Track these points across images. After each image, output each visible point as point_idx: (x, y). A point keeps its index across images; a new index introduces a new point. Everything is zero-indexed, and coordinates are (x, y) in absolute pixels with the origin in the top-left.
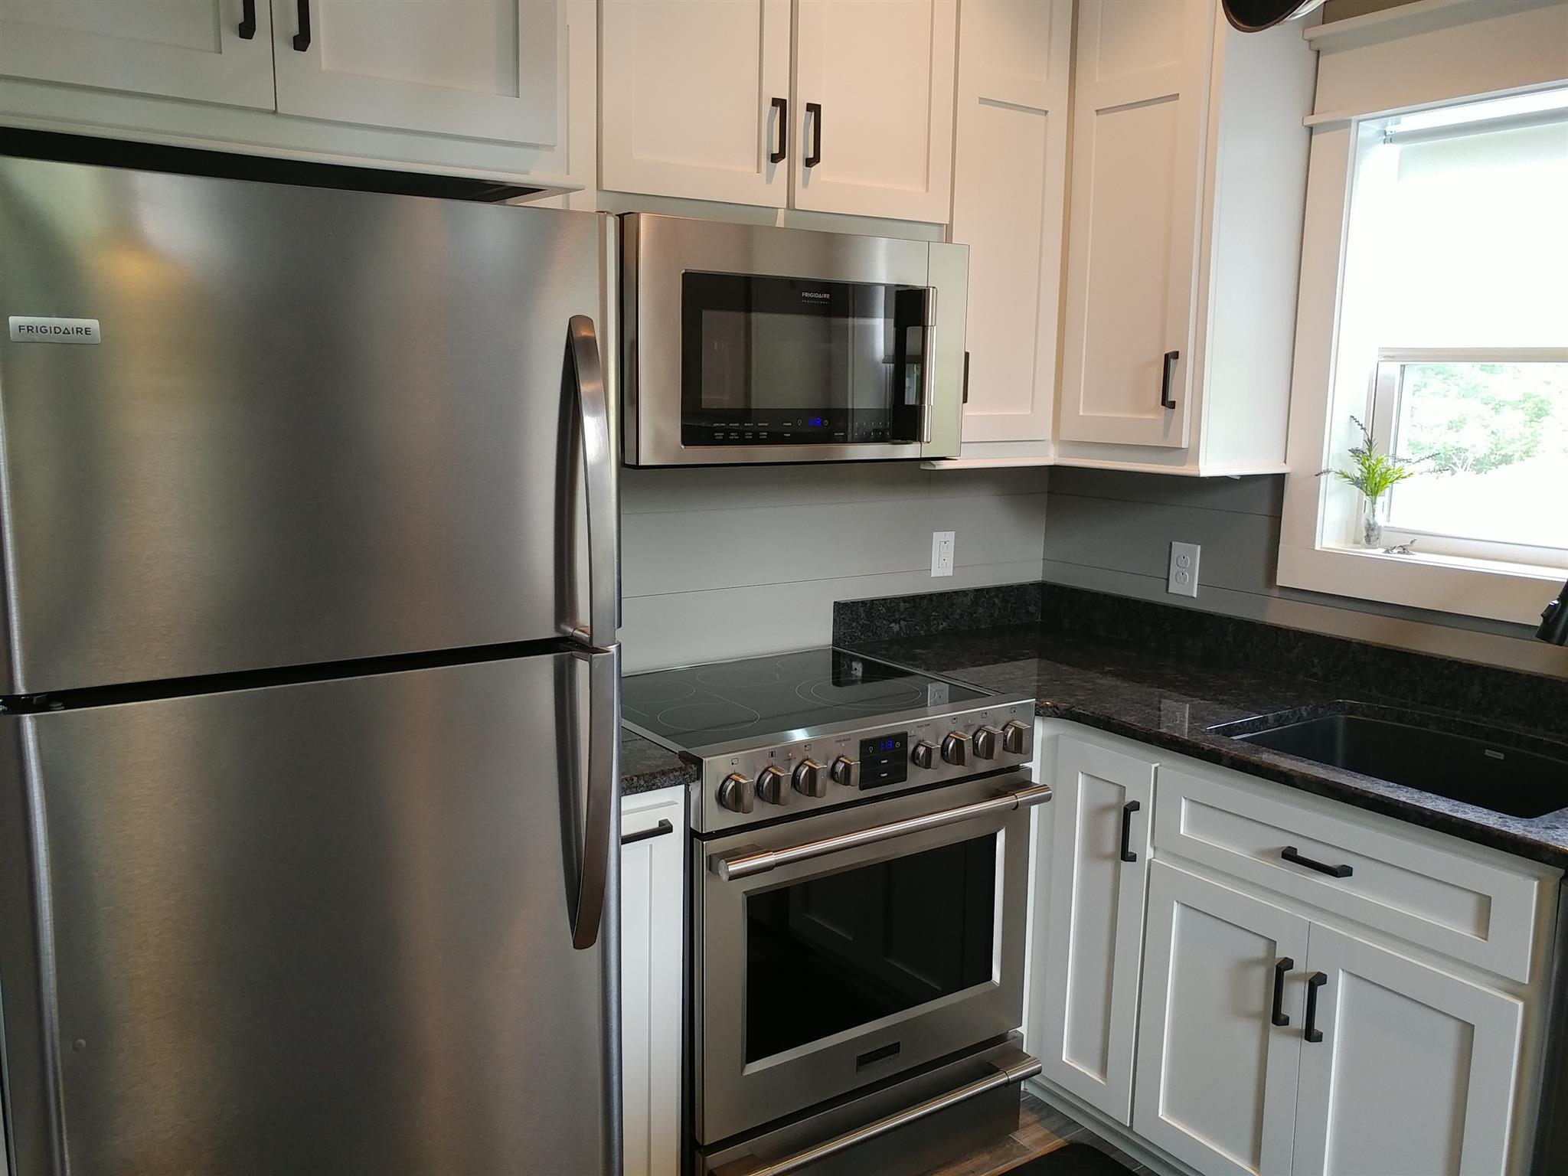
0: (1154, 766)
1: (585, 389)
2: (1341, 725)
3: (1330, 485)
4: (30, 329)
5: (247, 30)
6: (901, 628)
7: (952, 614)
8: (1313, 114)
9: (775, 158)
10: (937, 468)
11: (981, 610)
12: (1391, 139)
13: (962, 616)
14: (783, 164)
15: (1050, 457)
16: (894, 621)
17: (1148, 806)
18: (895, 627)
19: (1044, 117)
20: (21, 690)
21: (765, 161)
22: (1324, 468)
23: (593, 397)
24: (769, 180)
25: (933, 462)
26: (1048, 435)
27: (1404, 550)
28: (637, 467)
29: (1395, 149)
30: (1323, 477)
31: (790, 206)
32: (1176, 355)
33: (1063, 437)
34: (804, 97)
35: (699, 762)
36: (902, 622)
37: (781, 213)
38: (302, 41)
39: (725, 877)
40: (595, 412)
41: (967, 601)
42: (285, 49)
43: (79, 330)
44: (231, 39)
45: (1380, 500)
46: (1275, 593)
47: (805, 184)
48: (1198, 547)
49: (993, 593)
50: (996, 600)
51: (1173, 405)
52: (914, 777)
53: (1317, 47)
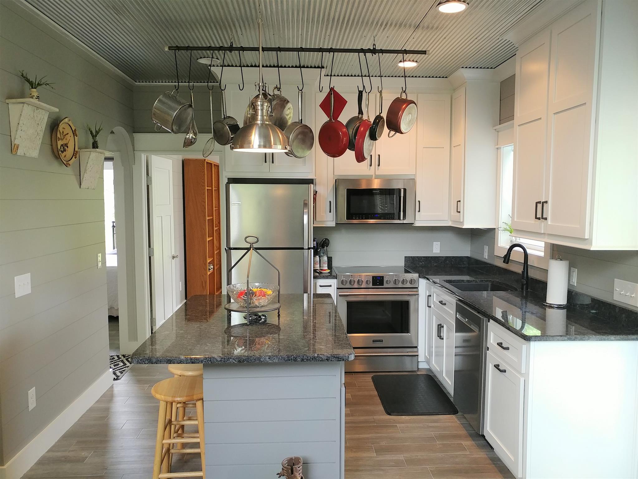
2: (490, 285)
3: (501, 230)
5: (266, 162)
8: (498, 145)
9: (371, 165)
10: (414, 226)
11: (447, 262)
13: (441, 262)
14: (373, 166)
15: (449, 224)
19: (443, 149)
21: (368, 166)
22: (500, 227)
23: (306, 212)
25: (413, 224)
26: (448, 219)
31: (376, 174)
32: (459, 201)
33: (451, 220)
34: (377, 153)
35: (337, 275)
37: (374, 176)
38: (273, 162)
41: (443, 259)
42: (271, 164)
44: (264, 163)
46: (495, 257)
47: (378, 170)
48: (487, 247)
49: (452, 258)
50: (453, 260)
51: (459, 212)
52: (385, 285)
53: (497, 131)
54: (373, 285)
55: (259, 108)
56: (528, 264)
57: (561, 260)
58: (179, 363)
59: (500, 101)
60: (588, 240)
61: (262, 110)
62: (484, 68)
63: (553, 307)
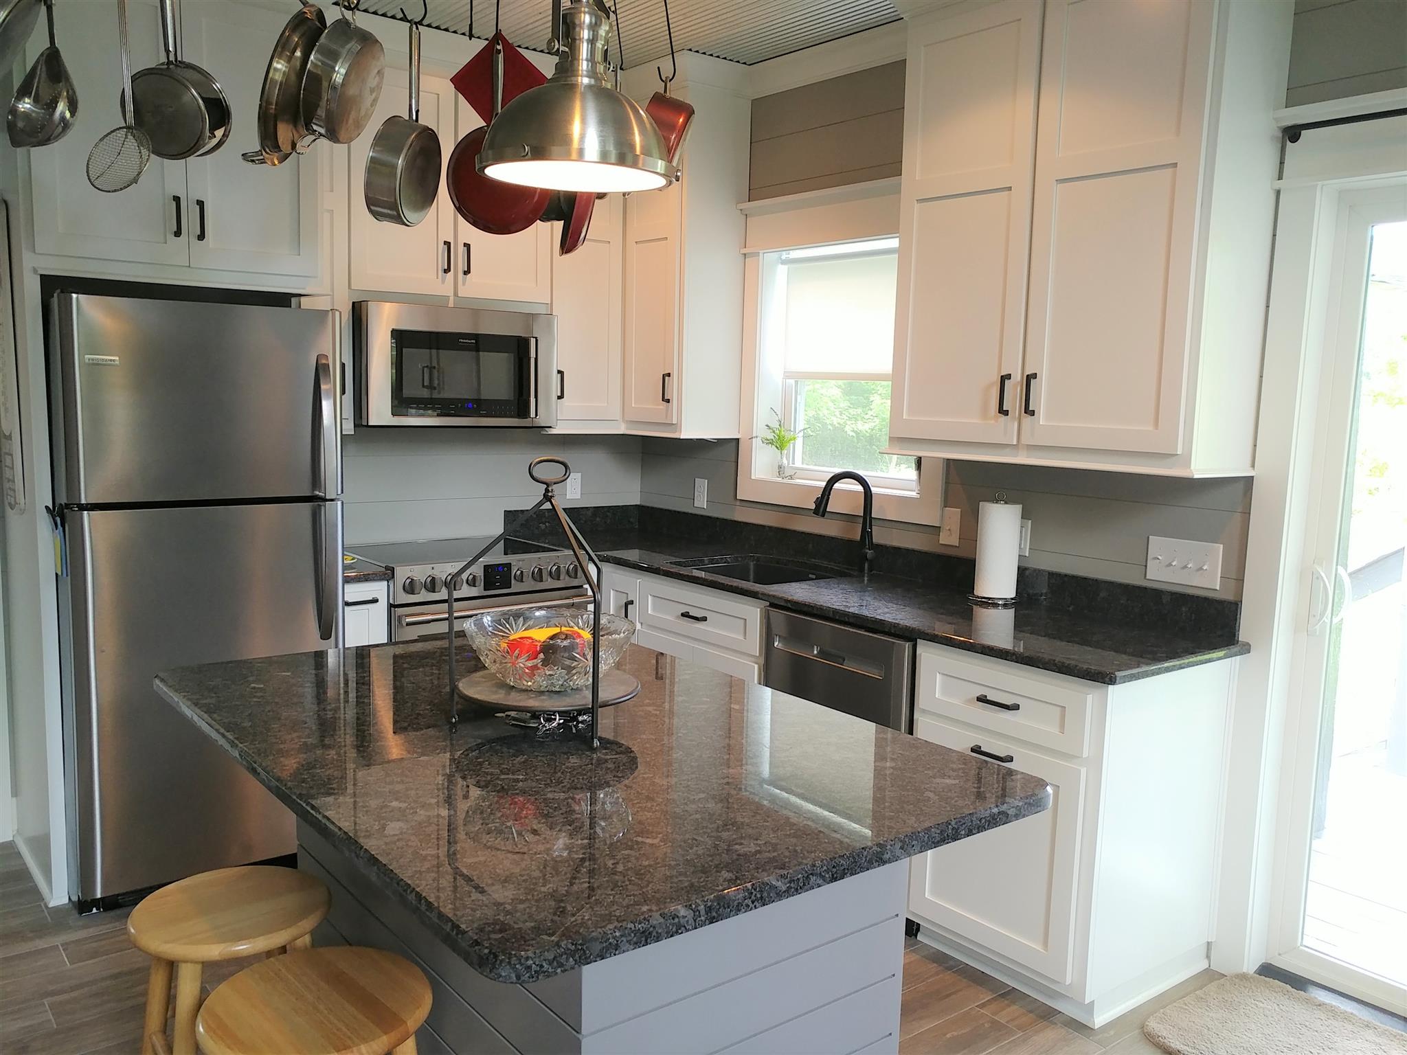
0: (638, 581)
1: (323, 387)
2: (752, 567)
3: (757, 443)
4: (93, 360)
5: (178, 233)
6: (546, 527)
7: (580, 520)
8: (745, 247)
9: (447, 271)
10: (549, 433)
11: (598, 519)
12: (784, 262)
13: (585, 522)
14: (451, 273)
15: (621, 429)
16: (542, 523)
17: (637, 602)
18: (543, 526)
19: (608, 245)
20: (83, 501)
21: (441, 273)
22: (754, 435)
23: (327, 390)
24: (443, 282)
25: (546, 429)
26: (618, 416)
27: (791, 477)
28: (368, 426)
29: (786, 267)
30: (754, 439)
31: (456, 294)
32: (669, 375)
33: (626, 419)
34: (462, 240)
35: (393, 570)
36: (547, 524)
37: (452, 298)
38: (201, 237)
39: (404, 624)
40: (328, 398)
41: (589, 513)
42: (194, 241)
43: (111, 360)
44: (171, 237)
45: (785, 452)
46: (738, 503)
47: (464, 284)
48: (706, 481)
49: (606, 510)
50: (608, 514)
51: (668, 401)
52: (516, 587)
53: (745, 213)
54: (485, 590)
55: (585, 34)
56: (873, 516)
57: (1006, 503)
58: (672, 936)
59: (751, 143)
60: (1176, 457)
61: (592, 42)
62: (730, 60)
63: (995, 605)
